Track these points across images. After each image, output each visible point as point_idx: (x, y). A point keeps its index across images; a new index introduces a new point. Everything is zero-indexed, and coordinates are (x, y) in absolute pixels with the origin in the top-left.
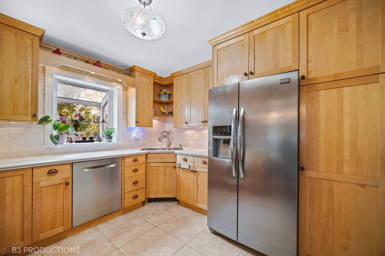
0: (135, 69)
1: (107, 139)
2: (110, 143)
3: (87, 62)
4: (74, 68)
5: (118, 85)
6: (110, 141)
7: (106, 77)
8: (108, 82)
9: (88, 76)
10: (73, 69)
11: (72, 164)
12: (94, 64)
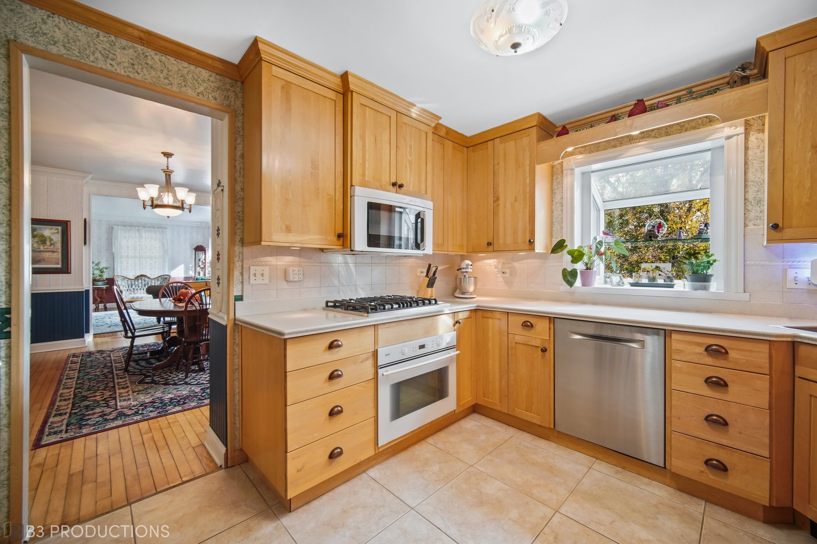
0: (765, 50)
1: (692, 281)
2: (700, 294)
3: (614, 118)
4: (606, 141)
5: (723, 127)
6: (705, 288)
7: (682, 124)
8: (693, 131)
9: (642, 141)
10: (605, 144)
11: (552, 319)
12: (631, 114)
